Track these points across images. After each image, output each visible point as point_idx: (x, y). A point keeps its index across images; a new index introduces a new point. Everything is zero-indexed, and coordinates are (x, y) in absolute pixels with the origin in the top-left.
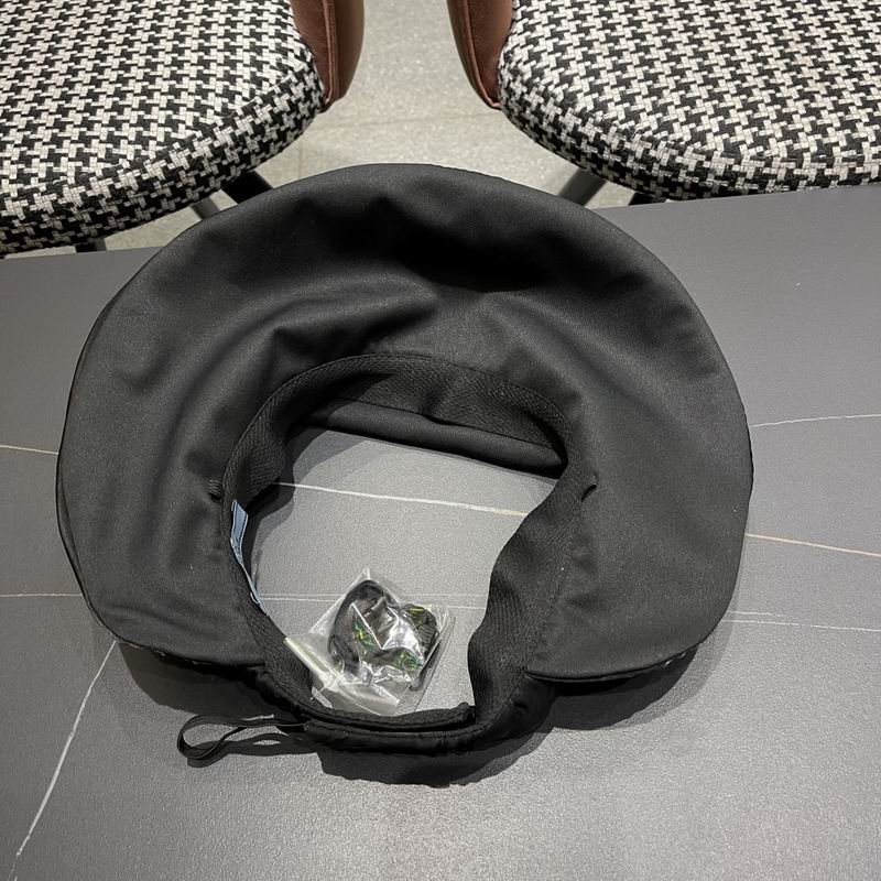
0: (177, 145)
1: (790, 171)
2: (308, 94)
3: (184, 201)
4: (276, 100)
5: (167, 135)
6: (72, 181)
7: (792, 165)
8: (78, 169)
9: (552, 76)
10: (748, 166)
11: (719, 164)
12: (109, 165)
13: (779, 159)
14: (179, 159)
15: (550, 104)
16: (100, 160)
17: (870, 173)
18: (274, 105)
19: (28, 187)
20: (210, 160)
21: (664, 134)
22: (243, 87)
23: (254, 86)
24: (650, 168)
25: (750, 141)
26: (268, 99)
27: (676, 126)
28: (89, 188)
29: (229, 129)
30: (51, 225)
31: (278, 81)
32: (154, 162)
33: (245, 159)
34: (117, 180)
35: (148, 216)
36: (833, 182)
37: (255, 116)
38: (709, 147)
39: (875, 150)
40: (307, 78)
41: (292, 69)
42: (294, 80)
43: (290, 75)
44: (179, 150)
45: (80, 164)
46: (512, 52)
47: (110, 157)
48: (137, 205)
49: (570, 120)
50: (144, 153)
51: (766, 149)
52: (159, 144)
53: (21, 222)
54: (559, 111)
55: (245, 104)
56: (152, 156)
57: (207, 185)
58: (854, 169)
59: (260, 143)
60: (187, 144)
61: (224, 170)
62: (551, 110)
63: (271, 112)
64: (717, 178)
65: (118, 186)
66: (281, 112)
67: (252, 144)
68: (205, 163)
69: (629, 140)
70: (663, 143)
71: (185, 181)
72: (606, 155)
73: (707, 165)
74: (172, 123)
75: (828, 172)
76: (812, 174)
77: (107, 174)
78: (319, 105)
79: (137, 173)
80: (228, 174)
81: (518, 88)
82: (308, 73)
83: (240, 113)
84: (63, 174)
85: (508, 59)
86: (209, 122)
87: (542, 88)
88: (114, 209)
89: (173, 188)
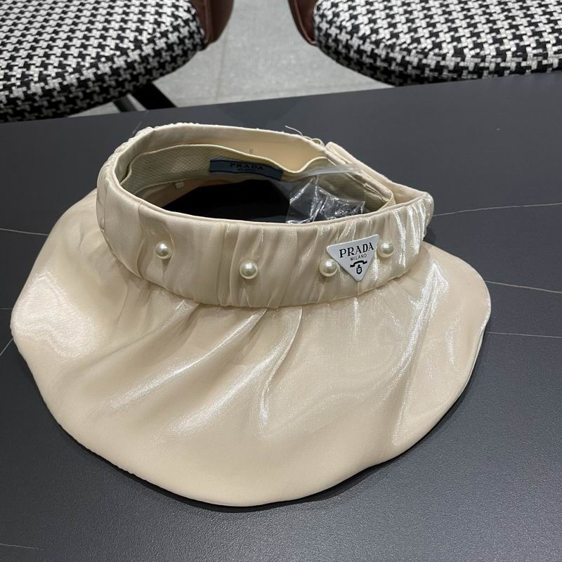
0: (103, 59)
1: (498, 64)
2: (191, 34)
3: (109, 97)
4: (170, 35)
5: (98, 53)
6: (36, 79)
7: (499, 60)
8: (41, 72)
9: (345, 16)
10: (470, 62)
11: (450, 62)
12: (60, 70)
13: (490, 57)
14: (105, 68)
15: (343, 34)
16: (55, 67)
17: (552, 64)
18: (168, 38)
19: (9, 83)
20: (125, 70)
21: (415, 45)
22: (149, 27)
23: (155, 26)
24: (406, 69)
25: (471, 46)
26: (164, 34)
27: (422, 40)
28: (46, 83)
29: (138, 52)
30: (23, 107)
31: (171, 24)
32: (88, 69)
33: (149, 72)
34: (64, 79)
35: (85, 105)
36: (527, 71)
37: (155, 44)
38: (444, 51)
39: (555, 49)
40: (191, 24)
41: (181, 17)
42: (182, 24)
43: (180, 21)
44: (104, 63)
45: (42, 69)
46: (321, 4)
47: (61, 66)
48: (77, 97)
49: (355, 42)
50: (82, 63)
51: (481, 50)
52: (92, 58)
53: (4, 105)
54: (349, 37)
55: (149, 36)
56: (87, 65)
57: (123, 87)
58: (541, 61)
59: (159, 62)
60: (110, 59)
61: (135, 78)
62: (344, 37)
63: (166, 43)
64: (450, 72)
65: (65, 83)
66: (173, 44)
67: (153, 63)
68: (122, 72)
69: (392, 51)
70: (414, 51)
71: (109, 83)
72: (379, 63)
73: (442, 63)
74: (101, 47)
75: (524, 64)
76: (513, 65)
77: (58, 75)
78: (200, 43)
79: (77, 75)
80: (138, 81)
81: (324, 26)
82: (192, 21)
83: (145, 41)
84: (32, 75)
85: (319, 9)
86: (125, 46)
87: (338, 24)
88: (63, 99)
89: (101, 87)
